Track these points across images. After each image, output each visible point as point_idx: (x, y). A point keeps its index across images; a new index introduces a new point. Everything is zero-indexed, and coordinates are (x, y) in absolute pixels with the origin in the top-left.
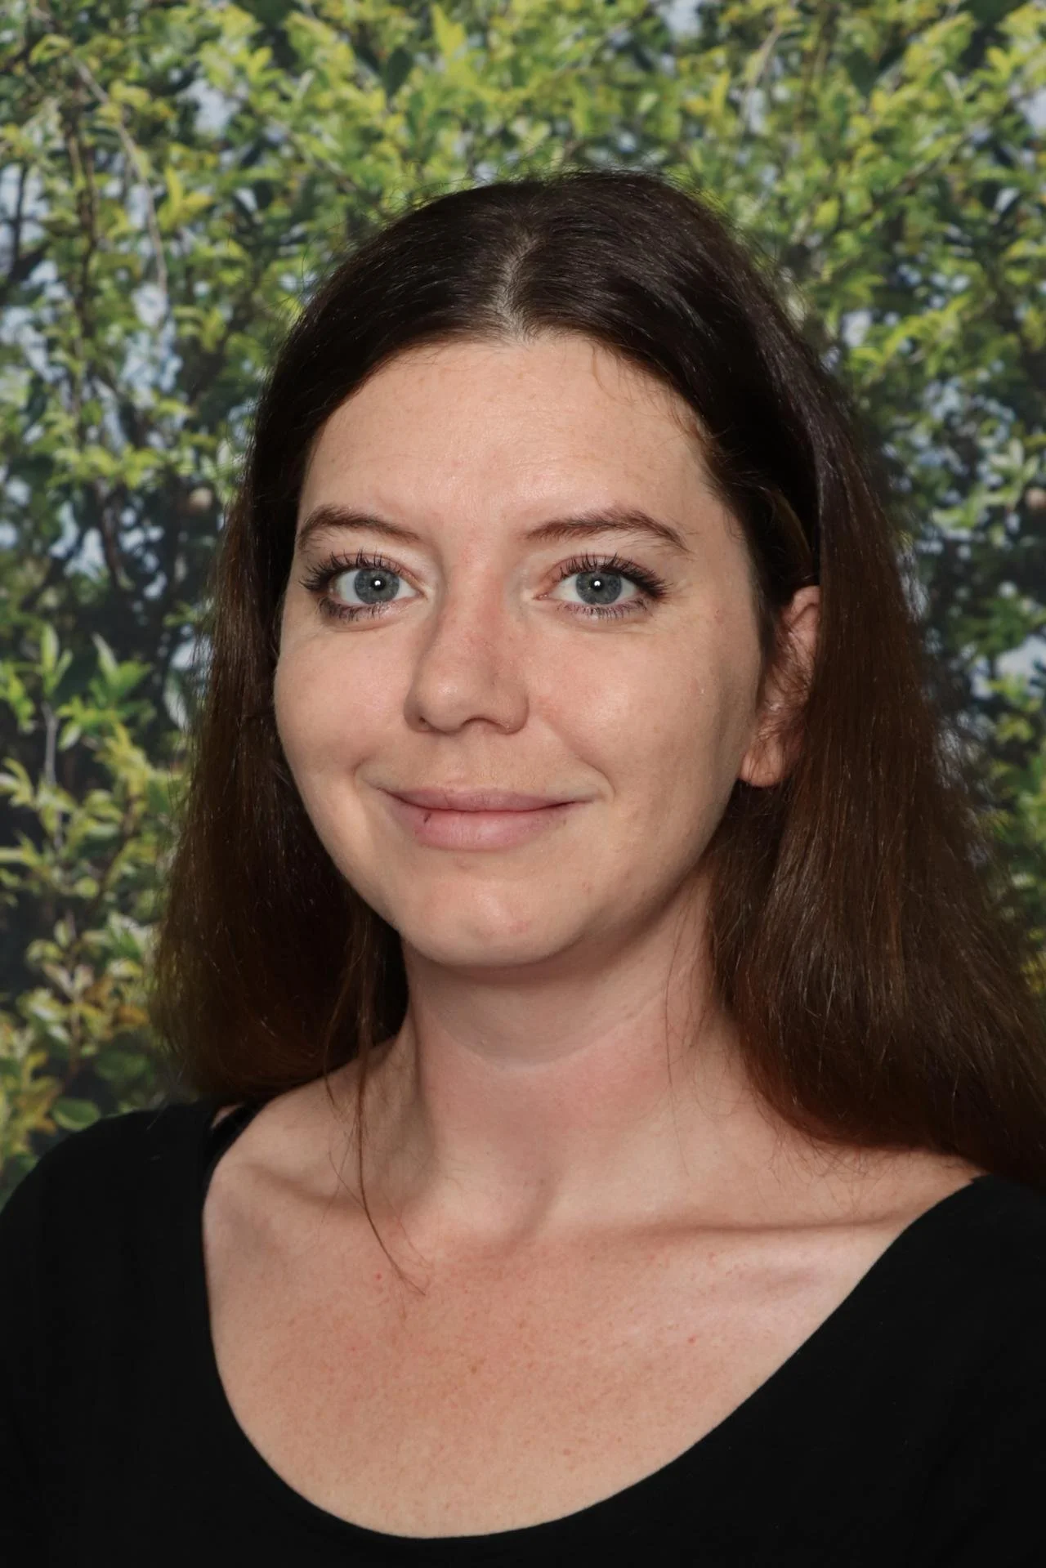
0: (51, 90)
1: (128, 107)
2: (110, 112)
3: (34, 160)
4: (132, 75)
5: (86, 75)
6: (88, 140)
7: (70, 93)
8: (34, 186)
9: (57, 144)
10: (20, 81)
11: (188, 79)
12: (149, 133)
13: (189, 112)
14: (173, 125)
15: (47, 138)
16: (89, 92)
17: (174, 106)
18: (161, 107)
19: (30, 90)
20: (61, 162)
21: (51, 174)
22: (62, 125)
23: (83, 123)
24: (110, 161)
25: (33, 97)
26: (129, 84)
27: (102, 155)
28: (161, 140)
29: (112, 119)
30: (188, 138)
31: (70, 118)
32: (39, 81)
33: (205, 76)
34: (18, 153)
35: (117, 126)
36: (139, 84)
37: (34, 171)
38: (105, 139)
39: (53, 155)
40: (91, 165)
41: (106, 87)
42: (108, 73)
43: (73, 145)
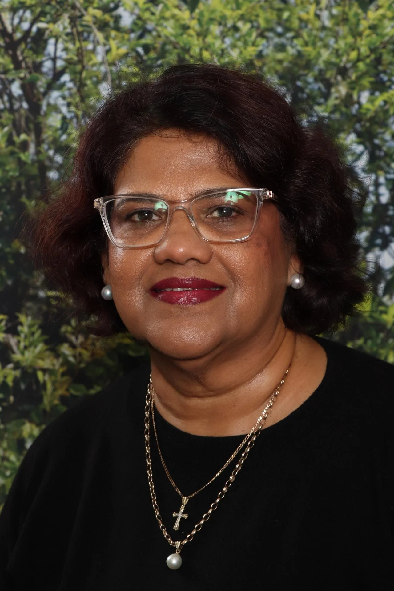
0: (65, 10)
1: (95, 17)
2: (88, 19)
3: (60, 36)
4: (95, 5)
5: (78, 5)
6: (80, 29)
7: (73, 12)
8: (60, 46)
9: (69, 30)
10: (54, 7)
11: (116, 7)
12: (103, 26)
13: (117, 19)
14: (112, 23)
15: (65, 28)
16: (80, 11)
17: (112, 17)
18: (107, 17)
19: (58, 10)
20: (70, 37)
21: (66, 41)
22: (70, 23)
23: (78, 23)
24: (89, 37)
25: (59, 13)
26: (95, 8)
27: (86, 35)
28: (107, 29)
29: (88, 21)
30: (118, 29)
31: (73, 20)
32: (61, 7)
33: (123, 5)
34: (54, 34)
35: (91, 24)
36: (98, 8)
37: (60, 40)
38: (87, 29)
39: (67, 34)
40: (82, 38)
41: (86, 9)
42: (86, 4)
43: (75, 30)
